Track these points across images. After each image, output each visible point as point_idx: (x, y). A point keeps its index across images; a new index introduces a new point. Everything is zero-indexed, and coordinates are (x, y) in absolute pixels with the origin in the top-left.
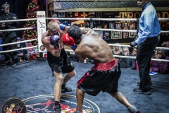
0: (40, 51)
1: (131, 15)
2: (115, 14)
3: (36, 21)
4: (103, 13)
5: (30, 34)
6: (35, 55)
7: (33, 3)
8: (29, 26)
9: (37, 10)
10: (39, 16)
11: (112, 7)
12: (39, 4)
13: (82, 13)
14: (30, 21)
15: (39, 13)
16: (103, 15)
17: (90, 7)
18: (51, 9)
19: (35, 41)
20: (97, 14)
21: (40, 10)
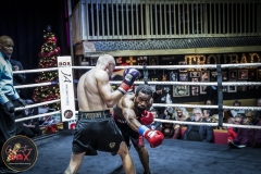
0: (64, 119)
1: (201, 59)
2: (178, 59)
3: (57, 71)
4: (160, 57)
5: (46, 92)
6: (55, 126)
7: (50, 44)
8: (44, 81)
9: (56, 55)
10: (61, 64)
11: (173, 48)
12: (58, 44)
13: (128, 58)
14: (46, 72)
15: (60, 59)
16: (161, 60)
17: (141, 49)
18: (79, 53)
19: (55, 104)
20: (150, 60)
21: (62, 54)
